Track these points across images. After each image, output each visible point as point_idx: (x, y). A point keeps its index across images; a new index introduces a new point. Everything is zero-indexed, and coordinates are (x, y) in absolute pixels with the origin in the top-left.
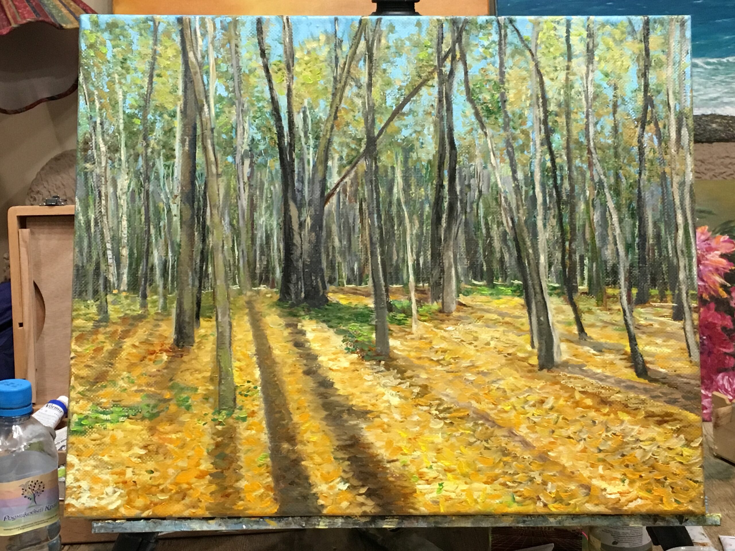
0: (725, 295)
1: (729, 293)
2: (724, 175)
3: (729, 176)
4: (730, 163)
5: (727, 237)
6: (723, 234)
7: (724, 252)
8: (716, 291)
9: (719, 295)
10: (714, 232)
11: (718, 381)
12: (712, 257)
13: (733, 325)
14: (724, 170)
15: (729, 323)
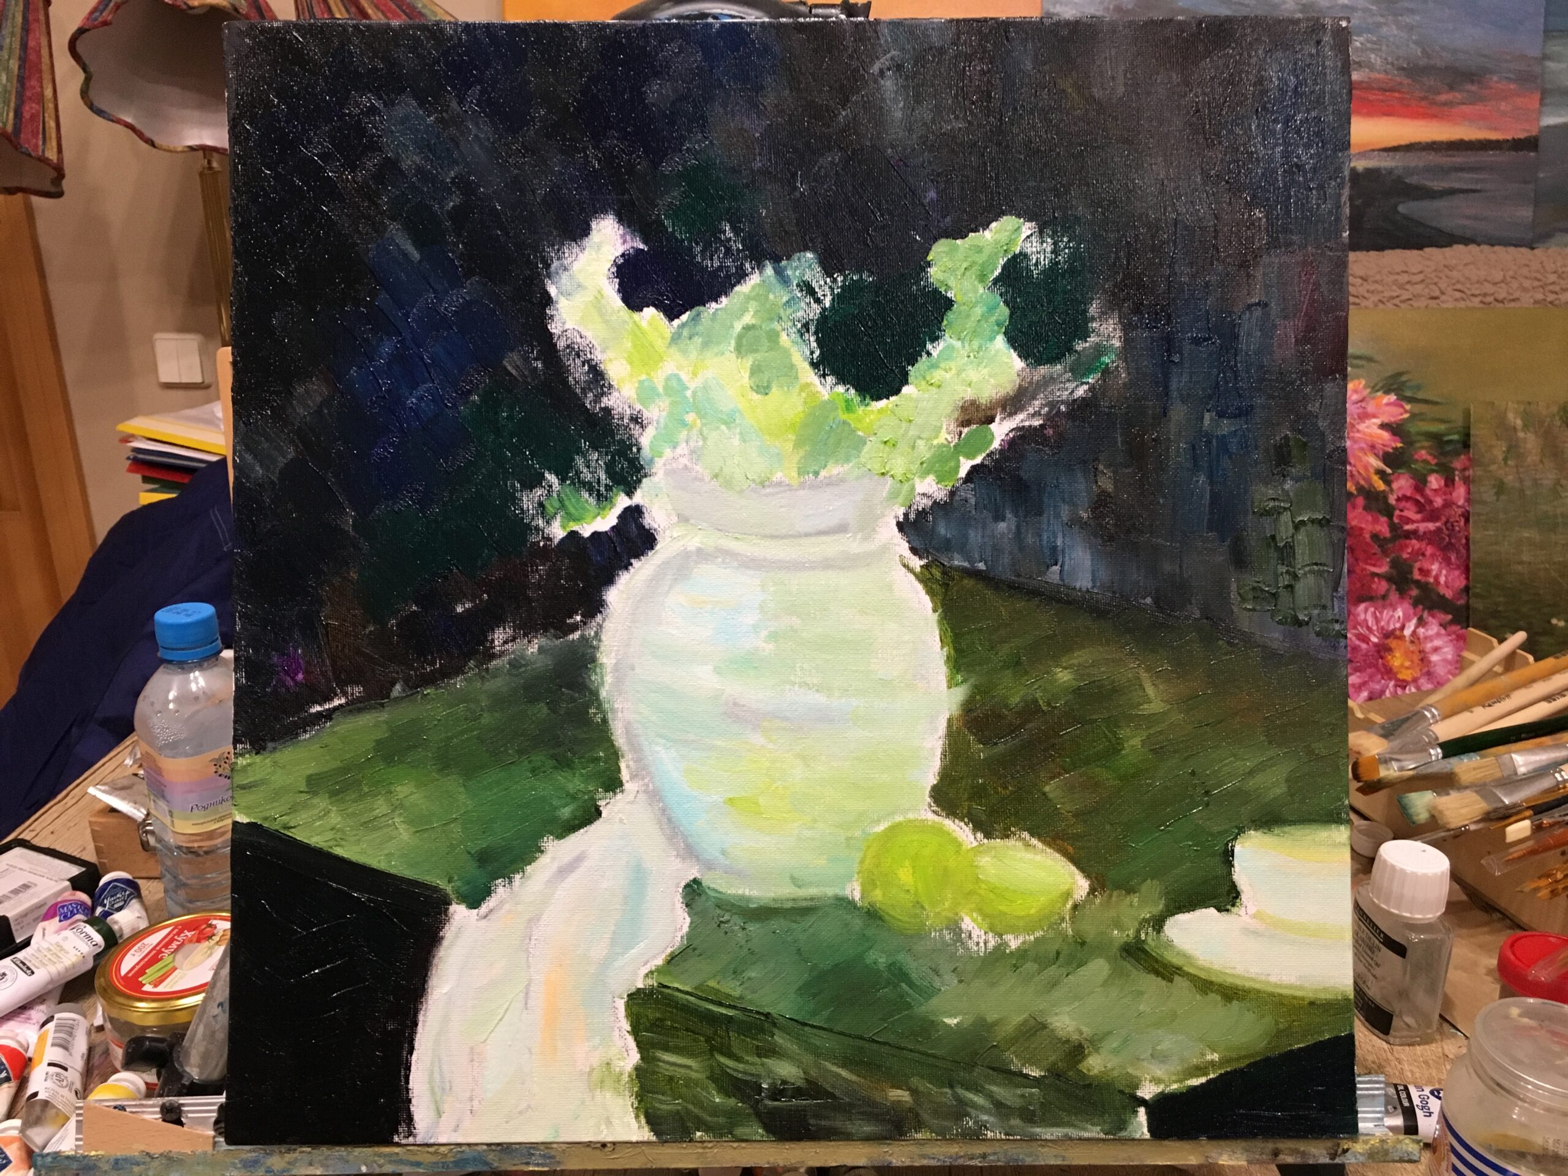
0: (1381, 486)
1: (1388, 483)
2: (1397, 301)
3: (1401, 302)
4: (1409, 282)
5: (1393, 397)
6: (1387, 392)
7: (1386, 421)
8: (1368, 480)
9: (1371, 485)
10: (1374, 389)
11: (1358, 615)
12: (1367, 427)
13: (1391, 531)
14: (1398, 292)
15: (1383, 527)
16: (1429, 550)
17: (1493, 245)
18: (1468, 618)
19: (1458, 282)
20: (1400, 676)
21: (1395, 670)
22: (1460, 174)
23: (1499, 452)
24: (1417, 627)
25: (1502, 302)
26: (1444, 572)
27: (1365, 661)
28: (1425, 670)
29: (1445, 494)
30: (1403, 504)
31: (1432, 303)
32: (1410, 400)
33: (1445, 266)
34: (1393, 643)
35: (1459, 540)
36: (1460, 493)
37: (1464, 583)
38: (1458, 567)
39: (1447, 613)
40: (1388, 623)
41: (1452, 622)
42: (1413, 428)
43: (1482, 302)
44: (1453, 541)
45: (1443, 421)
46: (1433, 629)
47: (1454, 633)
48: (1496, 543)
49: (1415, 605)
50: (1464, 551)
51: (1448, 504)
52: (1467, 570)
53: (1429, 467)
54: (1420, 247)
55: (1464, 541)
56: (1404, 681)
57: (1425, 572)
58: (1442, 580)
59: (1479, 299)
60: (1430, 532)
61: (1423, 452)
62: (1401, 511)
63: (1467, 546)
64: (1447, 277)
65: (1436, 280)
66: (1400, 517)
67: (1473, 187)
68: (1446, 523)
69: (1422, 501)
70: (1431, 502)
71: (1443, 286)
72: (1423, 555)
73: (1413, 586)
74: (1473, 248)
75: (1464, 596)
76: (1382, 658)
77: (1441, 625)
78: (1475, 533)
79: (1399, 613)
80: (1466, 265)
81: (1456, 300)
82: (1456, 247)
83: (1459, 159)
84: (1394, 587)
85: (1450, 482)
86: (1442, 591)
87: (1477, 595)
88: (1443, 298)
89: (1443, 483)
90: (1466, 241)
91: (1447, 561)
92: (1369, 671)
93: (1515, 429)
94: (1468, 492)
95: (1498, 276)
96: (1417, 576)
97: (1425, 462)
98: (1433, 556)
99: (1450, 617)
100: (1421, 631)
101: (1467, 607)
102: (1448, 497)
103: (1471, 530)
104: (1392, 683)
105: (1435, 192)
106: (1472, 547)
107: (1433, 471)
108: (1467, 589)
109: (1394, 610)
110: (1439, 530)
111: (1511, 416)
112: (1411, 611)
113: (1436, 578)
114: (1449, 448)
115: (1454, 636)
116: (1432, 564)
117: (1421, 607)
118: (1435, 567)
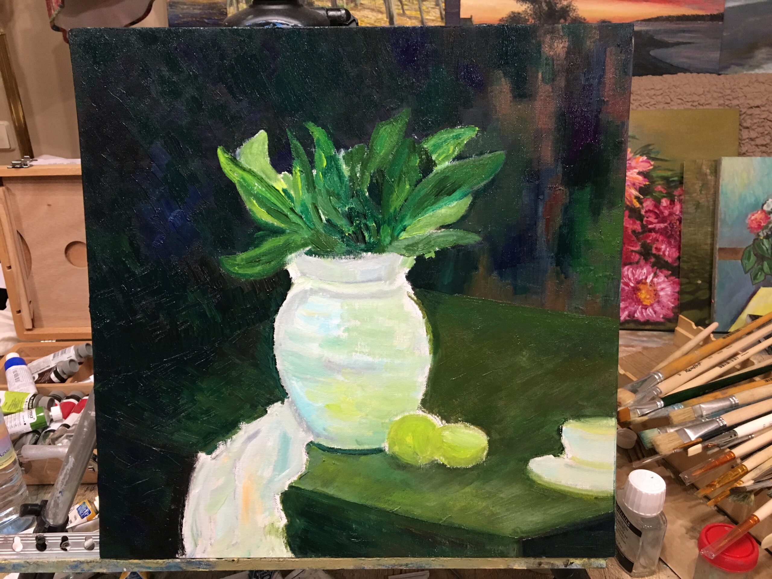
0: (637, 205)
1: (641, 203)
2: (648, 105)
3: (651, 105)
4: (654, 95)
5: (645, 158)
6: (642, 155)
7: (641, 170)
8: (631, 202)
9: (633, 205)
10: (635, 154)
11: (624, 272)
12: (631, 174)
13: (642, 228)
14: (649, 100)
15: (638, 227)
16: (661, 238)
17: (698, 73)
18: (679, 273)
19: (680, 94)
20: (645, 303)
21: (642, 300)
22: (683, 34)
23: (697, 187)
24: (653, 277)
25: (702, 105)
26: (668, 249)
27: (627, 296)
28: (656, 300)
29: (669, 209)
30: (648, 214)
31: (666, 105)
32: (654, 159)
33: (674, 86)
34: (641, 286)
35: (676, 232)
36: (677, 208)
37: (678, 254)
38: (675, 247)
39: (668, 270)
40: (639, 276)
41: (671, 275)
42: (654, 174)
43: (692, 105)
44: (673, 233)
45: (669, 170)
46: (662, 278)
47: (672, 280)
48: (695, 234)
49: (653, 266)
50: (678, 238)
51: (671, 214)
52: (679, 249)
53: (663, 195)
54: (661, 74)
55: (678, 233)
56: (646, 305)
57: (658, 250)
58: (667, 253)
59: (691, 103)
60: (662, 229)
61: (659, 187)
62: (647, 218)
63: (680, 236)
64: (674, 91)
65: (669, 93)
66: (647, 221)
67: (689, 41)
68: (669, 224)
69: (658, 212)
70: (662, 213)
71: (672, 97)
72: (658, 240)
73: (652, 257)
74: (688, 74)
75: (678, 262)
76: (635, 294)
77: (665, 276)
78: (684, 230)
79: (645, 271)
80: (685, 84)
81: (679, 104)
82: (679, 74)
83: (682, 26)
84: (642, 257)
85: (672, 202)
86: (667, 259)
87: (684, 262)
88: (672, 103)
89: (669, 203)
90: (685, 70)
91: (669, 243)
92: (629, 300)
93: (706, 174)
94: (681, 208)
95: (701, 91)
96: (654, 251)
97: (661, 192)
98: (662, 241)
99: (670, 272)
100: (655, 280)
101: (679, 267)
102: (671, 210)
103: (682, 228)
104: (640, 307)
105: (669, 43)
106: (682, 237)
107: (664, 197)
108: (679, 258)
109: (642, 269)
110: (666, 227)
111: (704, 167)
112: (651, 270)
113: (664, 252)
114: (672, 184)
115: (672, 282)
116: (662, 245)
117: (656, 268)
118: (663, 247)
